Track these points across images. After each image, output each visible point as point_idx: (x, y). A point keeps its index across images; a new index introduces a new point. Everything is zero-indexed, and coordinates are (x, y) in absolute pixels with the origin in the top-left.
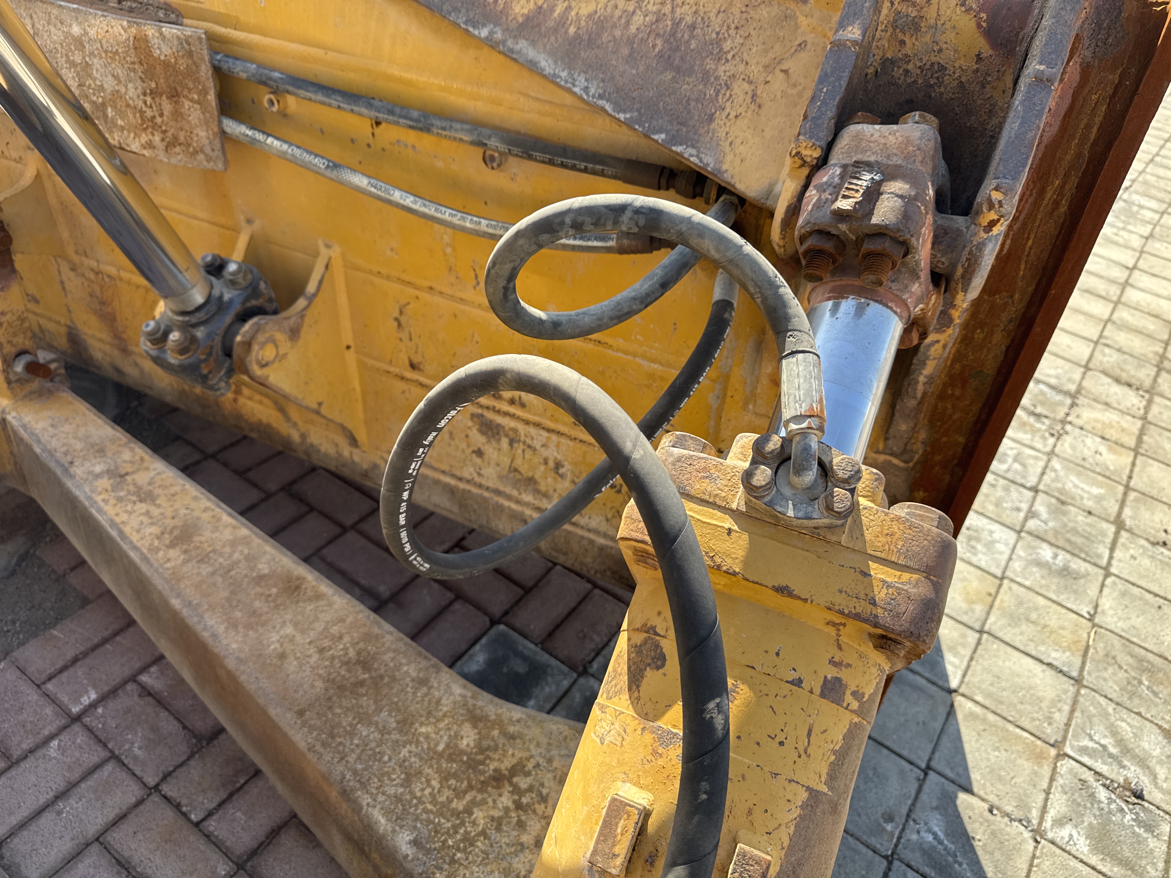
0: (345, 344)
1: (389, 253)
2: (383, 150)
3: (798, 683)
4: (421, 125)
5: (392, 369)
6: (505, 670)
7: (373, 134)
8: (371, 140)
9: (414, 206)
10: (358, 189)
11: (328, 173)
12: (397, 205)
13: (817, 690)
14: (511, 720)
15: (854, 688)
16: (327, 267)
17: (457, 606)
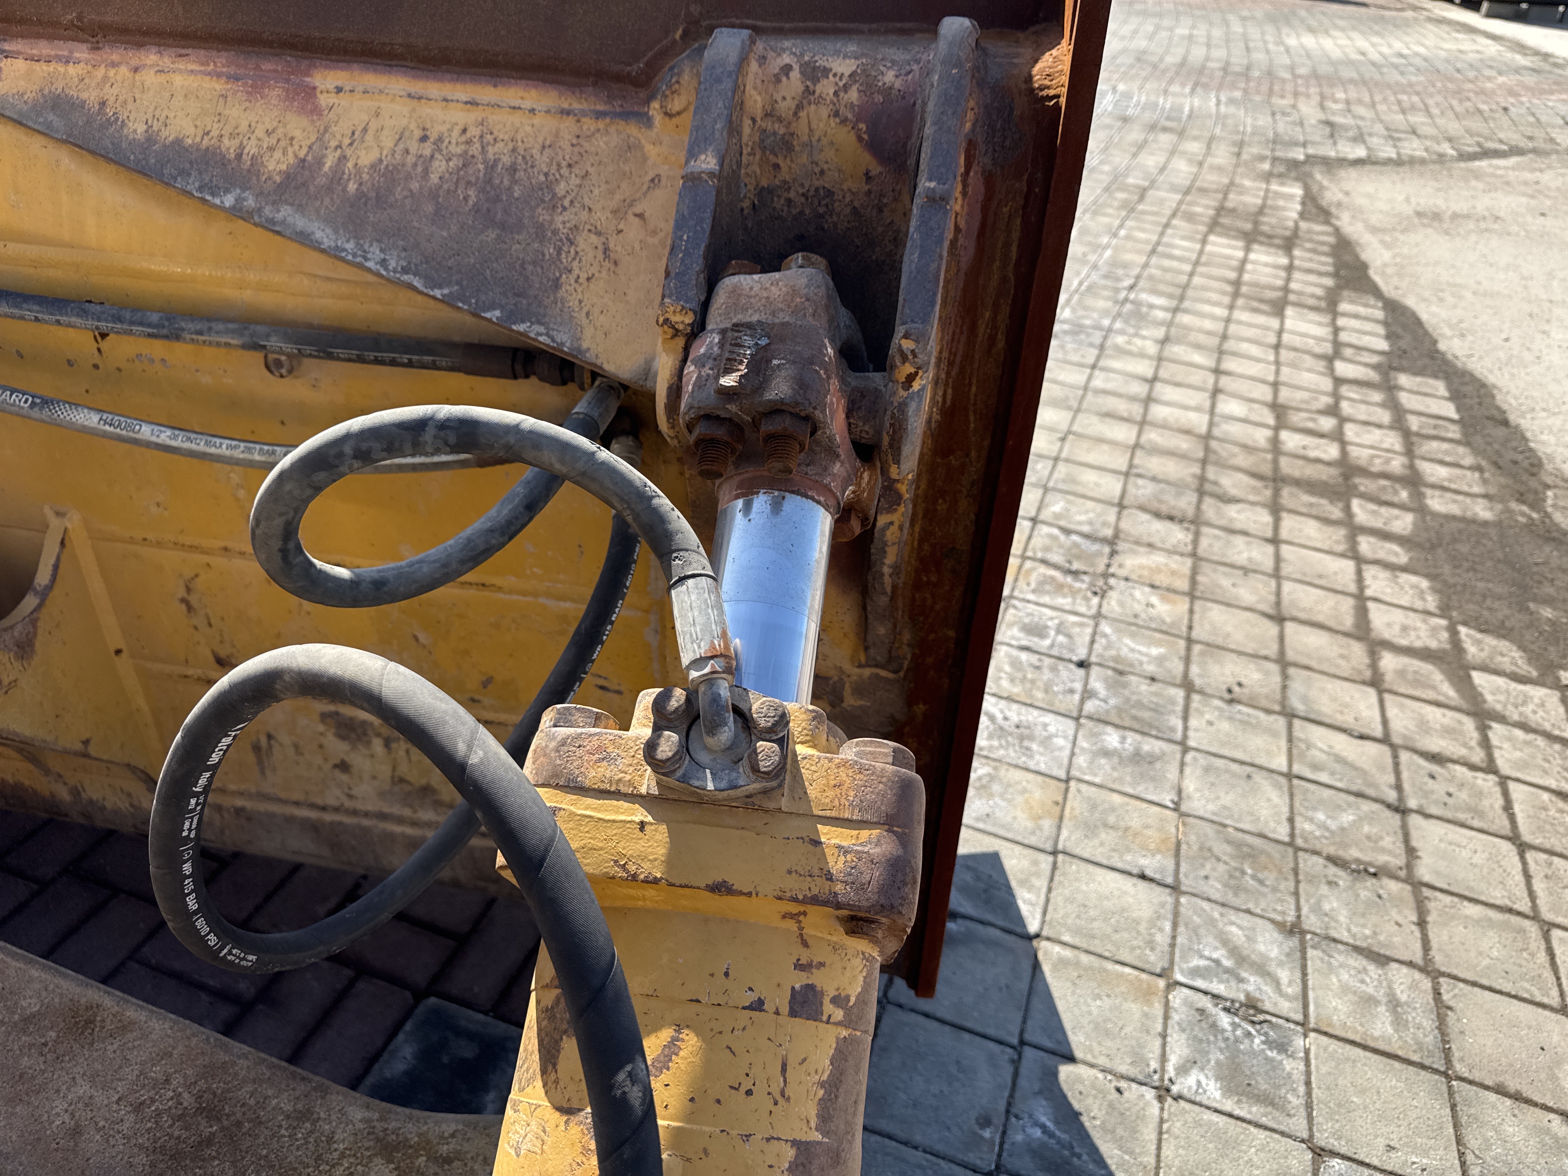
0: (112, 650)
1: (154, 509)
2: (119, 370)
3: (758, 1006)
4: (165, 331)
5: (190, 672)
6: (445, 1060)
7: (99, 350)
8: (97, 359)
9: (173, 443)
10: (85, 430)
11: (36, 413)
12: (148, 445)
13: (785, 1009)
14: (442, 1137)
15: (832, 993)
16: (62, 543)
17: (361, 985)
